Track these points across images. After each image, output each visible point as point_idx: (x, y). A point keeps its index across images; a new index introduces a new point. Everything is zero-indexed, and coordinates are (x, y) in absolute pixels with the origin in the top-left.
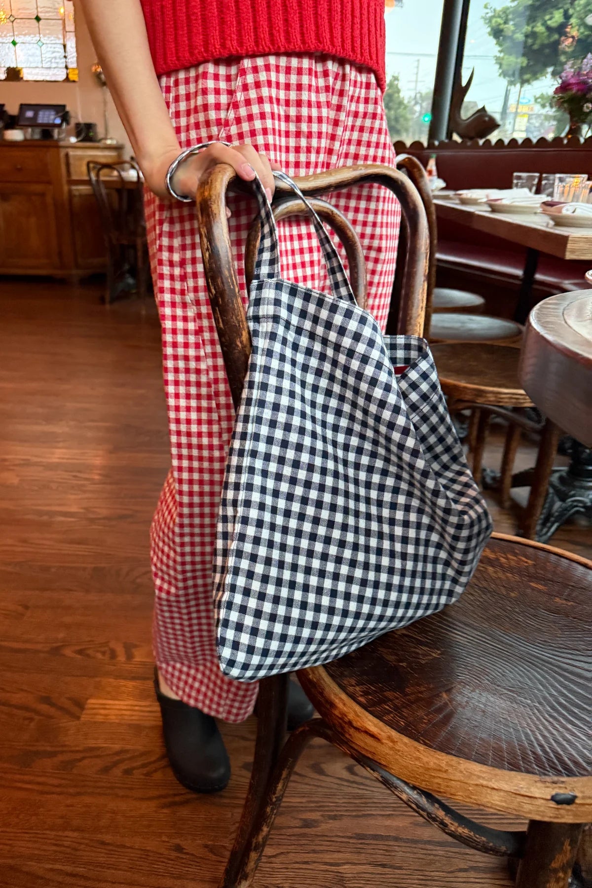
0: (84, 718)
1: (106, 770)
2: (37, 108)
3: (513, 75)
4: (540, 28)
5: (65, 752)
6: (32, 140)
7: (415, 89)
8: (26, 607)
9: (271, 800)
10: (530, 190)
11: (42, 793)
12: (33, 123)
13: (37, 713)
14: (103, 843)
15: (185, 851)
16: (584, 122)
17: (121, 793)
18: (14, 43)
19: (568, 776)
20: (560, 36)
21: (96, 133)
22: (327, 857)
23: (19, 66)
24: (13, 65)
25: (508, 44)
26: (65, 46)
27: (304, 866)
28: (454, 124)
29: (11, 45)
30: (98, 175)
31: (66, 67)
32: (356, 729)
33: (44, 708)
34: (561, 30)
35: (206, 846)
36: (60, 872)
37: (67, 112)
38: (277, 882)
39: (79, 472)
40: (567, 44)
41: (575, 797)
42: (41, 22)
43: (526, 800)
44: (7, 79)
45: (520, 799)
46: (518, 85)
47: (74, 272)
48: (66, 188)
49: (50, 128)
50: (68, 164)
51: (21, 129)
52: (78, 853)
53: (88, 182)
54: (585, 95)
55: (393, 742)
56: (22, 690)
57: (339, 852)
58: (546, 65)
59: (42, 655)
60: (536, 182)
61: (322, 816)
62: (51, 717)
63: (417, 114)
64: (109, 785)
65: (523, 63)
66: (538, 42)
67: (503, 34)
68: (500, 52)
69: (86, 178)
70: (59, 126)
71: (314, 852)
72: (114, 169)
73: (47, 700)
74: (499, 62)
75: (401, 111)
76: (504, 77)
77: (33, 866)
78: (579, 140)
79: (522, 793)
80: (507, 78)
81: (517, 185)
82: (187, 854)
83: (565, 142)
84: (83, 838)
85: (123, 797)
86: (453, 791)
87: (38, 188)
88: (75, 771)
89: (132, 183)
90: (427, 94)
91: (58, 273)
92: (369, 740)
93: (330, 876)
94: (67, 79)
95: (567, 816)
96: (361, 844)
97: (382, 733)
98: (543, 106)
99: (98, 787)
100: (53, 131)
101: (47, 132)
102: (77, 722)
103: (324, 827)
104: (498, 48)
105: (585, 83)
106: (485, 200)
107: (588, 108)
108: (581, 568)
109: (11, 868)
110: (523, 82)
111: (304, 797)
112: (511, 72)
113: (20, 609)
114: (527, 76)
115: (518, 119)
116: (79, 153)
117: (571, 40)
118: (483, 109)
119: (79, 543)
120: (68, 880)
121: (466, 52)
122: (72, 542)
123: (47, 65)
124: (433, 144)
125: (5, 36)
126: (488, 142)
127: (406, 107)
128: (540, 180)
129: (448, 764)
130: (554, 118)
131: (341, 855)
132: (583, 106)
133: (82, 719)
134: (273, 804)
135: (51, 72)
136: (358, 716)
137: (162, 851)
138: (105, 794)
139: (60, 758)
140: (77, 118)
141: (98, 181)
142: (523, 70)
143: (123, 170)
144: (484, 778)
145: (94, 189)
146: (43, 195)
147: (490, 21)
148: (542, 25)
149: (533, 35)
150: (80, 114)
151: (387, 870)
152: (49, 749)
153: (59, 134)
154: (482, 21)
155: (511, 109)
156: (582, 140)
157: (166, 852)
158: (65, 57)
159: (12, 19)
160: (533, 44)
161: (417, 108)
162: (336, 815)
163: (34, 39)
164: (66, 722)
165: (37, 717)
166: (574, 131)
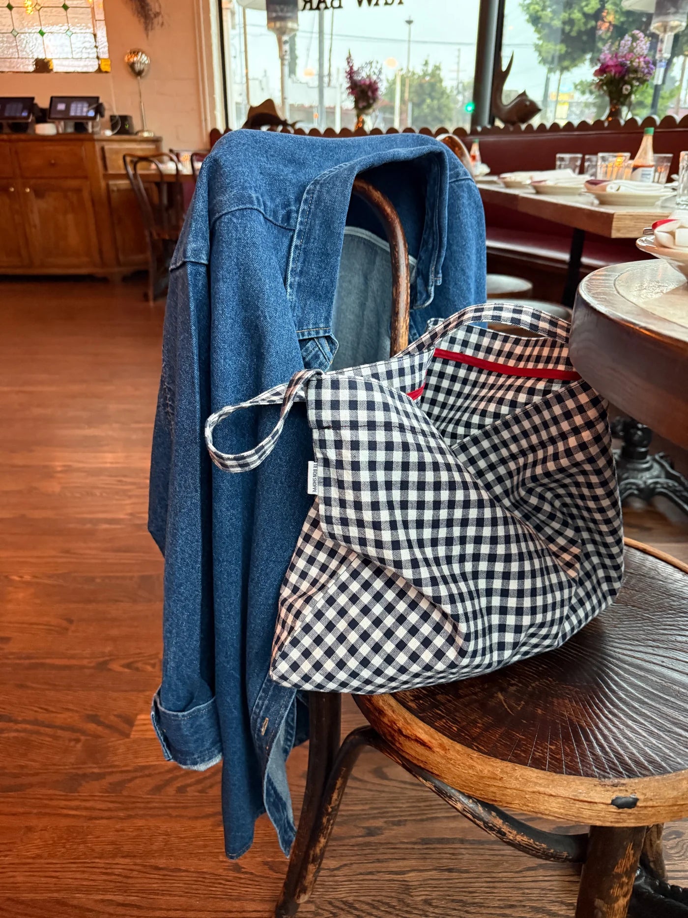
0: (134, 735)
1: (158, 789)
2: (69, 100)
3: (552, 62)
4: (577, 15)
5: (116, 772)
6: (65, 134)
7: (458, 79)
8: (71, 621)
9: (327, 810)
10: (574, 171)
11: (91, 818)
12: (65, 116)
13: (83, 732)
14: (157, 868)
15: (243, 870)
16: (623, 104)
17: (174, 813)
18: (42, 33)
19: (629, 777)
20: (597, 22)
21: (131, 126)
22: (393, 866)
23: (49, 57)
24: (41, 56)
25: (546, 31)
26: (95, 35)
27: (370, 877)
28: (496, 109)
29: (39, 35)
30: (135, 169)
31: (98, 58)
32: (406, 737)
33: (91, 727)
34: (597, 15)
35: (265, 863)
36: (110, 902)
37: (101, 105)
38: (342, 896)
39: (125, 476)
40: (603, 30)
41: (637, 800)
42: (69, 10)
43: (586, 806)
44: (36, 71)
45: (578, 805)
46: (558, 73)
47: (116, 270)
48: (103, 184)
49: (84, 121)
50: (104, 158)
51: (53, 122)
52: (130, 881)
53: (127, 176)
54: (624, 76)
55: (444, 749)
56: (68, 710)
57: (404, 859)
58: (584, 52)
59: (87, 671)
60: (579, 163)
61: (385, 822)
62: (97, 737)
63: (460, 104)
64: (161, 805)
65: (560, 50)
66: (576, 28)
67: (541, 21)
68: (539, 39)
69: (123, 172)
70: (94, 118)
71: (379, 861)
72: (151, 161)
73: (94, 719)
74: (538, 48)
75: (444, 100)
76: (544, 64)
77: (81, 898)
78: (619, 123)
79: (581, 798)
80: (547, 66)
81: (560, 167)
82: (246, 873)
83: (606, 124)
84: (135, 865)
85: (177, 816)
86: (509, 799)
87: (74, 183)
88: (125, 793)
89: (170, 176)
90: (469, 83)
91: (98, 271)
92: (420, 749)
93: (395, 885)
94: (99, 70)
95: (629, 820)
96: (427, 849)
97: (434, 741)
98: (583, 93)
99: (151, 808)
100: (87, 123)
101: (80, 125)
102: (127, 740)
103: (387, 834)
104: (537, 36)
105: (622, 65)
106: (528, 182)
107: (627, 89)
108: (638, 553)
109: (58, 902)
110: (564, 69)
111: (366, 804)
112: (550, 59)
113: (65, 624)
114: (566, 63)
115: (559, 107)
116: (116, 146)
117: (607, 25)
118: (524, 94)
119: (125, 551)
120: (121, 910)
121: (505, 40)
122: (118, 550)
123: (78, 56)
124: (476, 130)
125: (32, 26)
126: (530, 127)
127: (448, 97)
128: (583, 160)
129: (502, 771)
130: (594, 104)
131: (406, 863)
132: (622, 88)
133: (132, 736)
134: (329, 814)
135: (82, 63)
136: (408, 723)
137: (220, 871)
138: (159, 816)
139: (110, 779)
140: (111, 109)
141: (135, 175)
142: (562, 58)
143: (162, 162)
144: (540, 785)
145: (131, 183)
146: (78, 191)
147: (528, 8)
148: (579, 11)
149: (570, 22)
150: (114, 107)
151: (455, 875)
152: (96, 771)
153: (93, 127)
154: (520, 8)
155: (552, 97)
156: (622, 122)
157: (224, 873)
158: (96, 47)
159: (38, 8)
160: (571, 30)
161: (460, 98)
162: (400, 821)
163: (63, 28)
164: (115, 741)
165: (83, 738)
166: (615, 114)
